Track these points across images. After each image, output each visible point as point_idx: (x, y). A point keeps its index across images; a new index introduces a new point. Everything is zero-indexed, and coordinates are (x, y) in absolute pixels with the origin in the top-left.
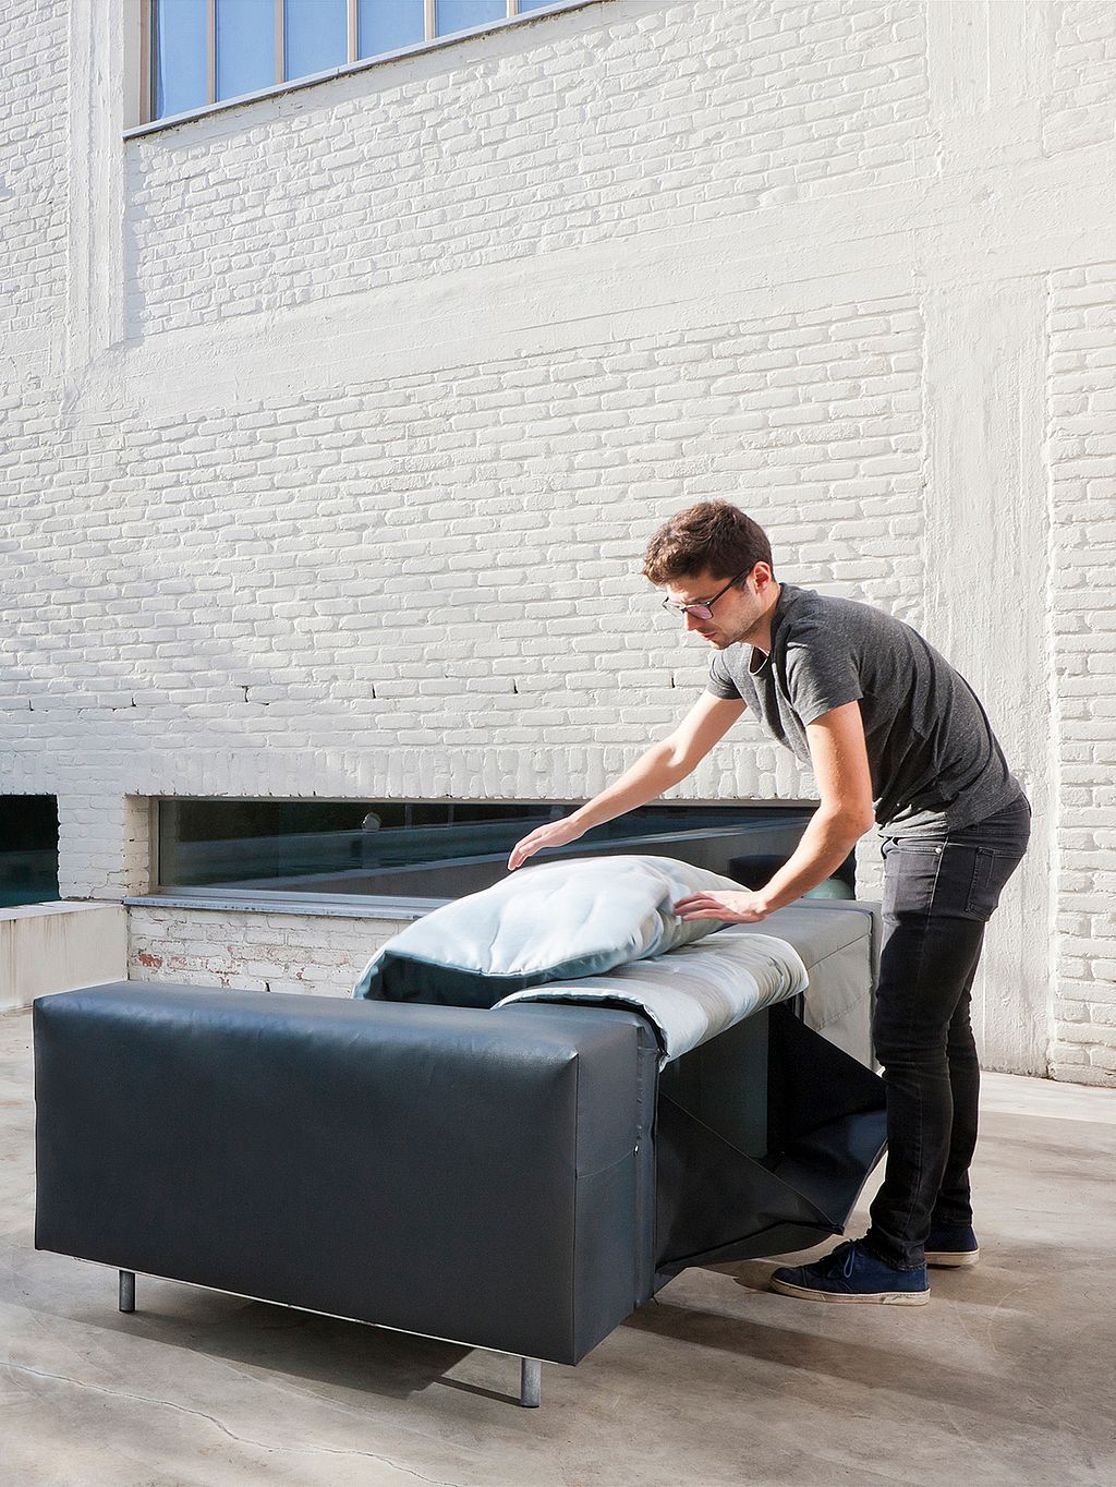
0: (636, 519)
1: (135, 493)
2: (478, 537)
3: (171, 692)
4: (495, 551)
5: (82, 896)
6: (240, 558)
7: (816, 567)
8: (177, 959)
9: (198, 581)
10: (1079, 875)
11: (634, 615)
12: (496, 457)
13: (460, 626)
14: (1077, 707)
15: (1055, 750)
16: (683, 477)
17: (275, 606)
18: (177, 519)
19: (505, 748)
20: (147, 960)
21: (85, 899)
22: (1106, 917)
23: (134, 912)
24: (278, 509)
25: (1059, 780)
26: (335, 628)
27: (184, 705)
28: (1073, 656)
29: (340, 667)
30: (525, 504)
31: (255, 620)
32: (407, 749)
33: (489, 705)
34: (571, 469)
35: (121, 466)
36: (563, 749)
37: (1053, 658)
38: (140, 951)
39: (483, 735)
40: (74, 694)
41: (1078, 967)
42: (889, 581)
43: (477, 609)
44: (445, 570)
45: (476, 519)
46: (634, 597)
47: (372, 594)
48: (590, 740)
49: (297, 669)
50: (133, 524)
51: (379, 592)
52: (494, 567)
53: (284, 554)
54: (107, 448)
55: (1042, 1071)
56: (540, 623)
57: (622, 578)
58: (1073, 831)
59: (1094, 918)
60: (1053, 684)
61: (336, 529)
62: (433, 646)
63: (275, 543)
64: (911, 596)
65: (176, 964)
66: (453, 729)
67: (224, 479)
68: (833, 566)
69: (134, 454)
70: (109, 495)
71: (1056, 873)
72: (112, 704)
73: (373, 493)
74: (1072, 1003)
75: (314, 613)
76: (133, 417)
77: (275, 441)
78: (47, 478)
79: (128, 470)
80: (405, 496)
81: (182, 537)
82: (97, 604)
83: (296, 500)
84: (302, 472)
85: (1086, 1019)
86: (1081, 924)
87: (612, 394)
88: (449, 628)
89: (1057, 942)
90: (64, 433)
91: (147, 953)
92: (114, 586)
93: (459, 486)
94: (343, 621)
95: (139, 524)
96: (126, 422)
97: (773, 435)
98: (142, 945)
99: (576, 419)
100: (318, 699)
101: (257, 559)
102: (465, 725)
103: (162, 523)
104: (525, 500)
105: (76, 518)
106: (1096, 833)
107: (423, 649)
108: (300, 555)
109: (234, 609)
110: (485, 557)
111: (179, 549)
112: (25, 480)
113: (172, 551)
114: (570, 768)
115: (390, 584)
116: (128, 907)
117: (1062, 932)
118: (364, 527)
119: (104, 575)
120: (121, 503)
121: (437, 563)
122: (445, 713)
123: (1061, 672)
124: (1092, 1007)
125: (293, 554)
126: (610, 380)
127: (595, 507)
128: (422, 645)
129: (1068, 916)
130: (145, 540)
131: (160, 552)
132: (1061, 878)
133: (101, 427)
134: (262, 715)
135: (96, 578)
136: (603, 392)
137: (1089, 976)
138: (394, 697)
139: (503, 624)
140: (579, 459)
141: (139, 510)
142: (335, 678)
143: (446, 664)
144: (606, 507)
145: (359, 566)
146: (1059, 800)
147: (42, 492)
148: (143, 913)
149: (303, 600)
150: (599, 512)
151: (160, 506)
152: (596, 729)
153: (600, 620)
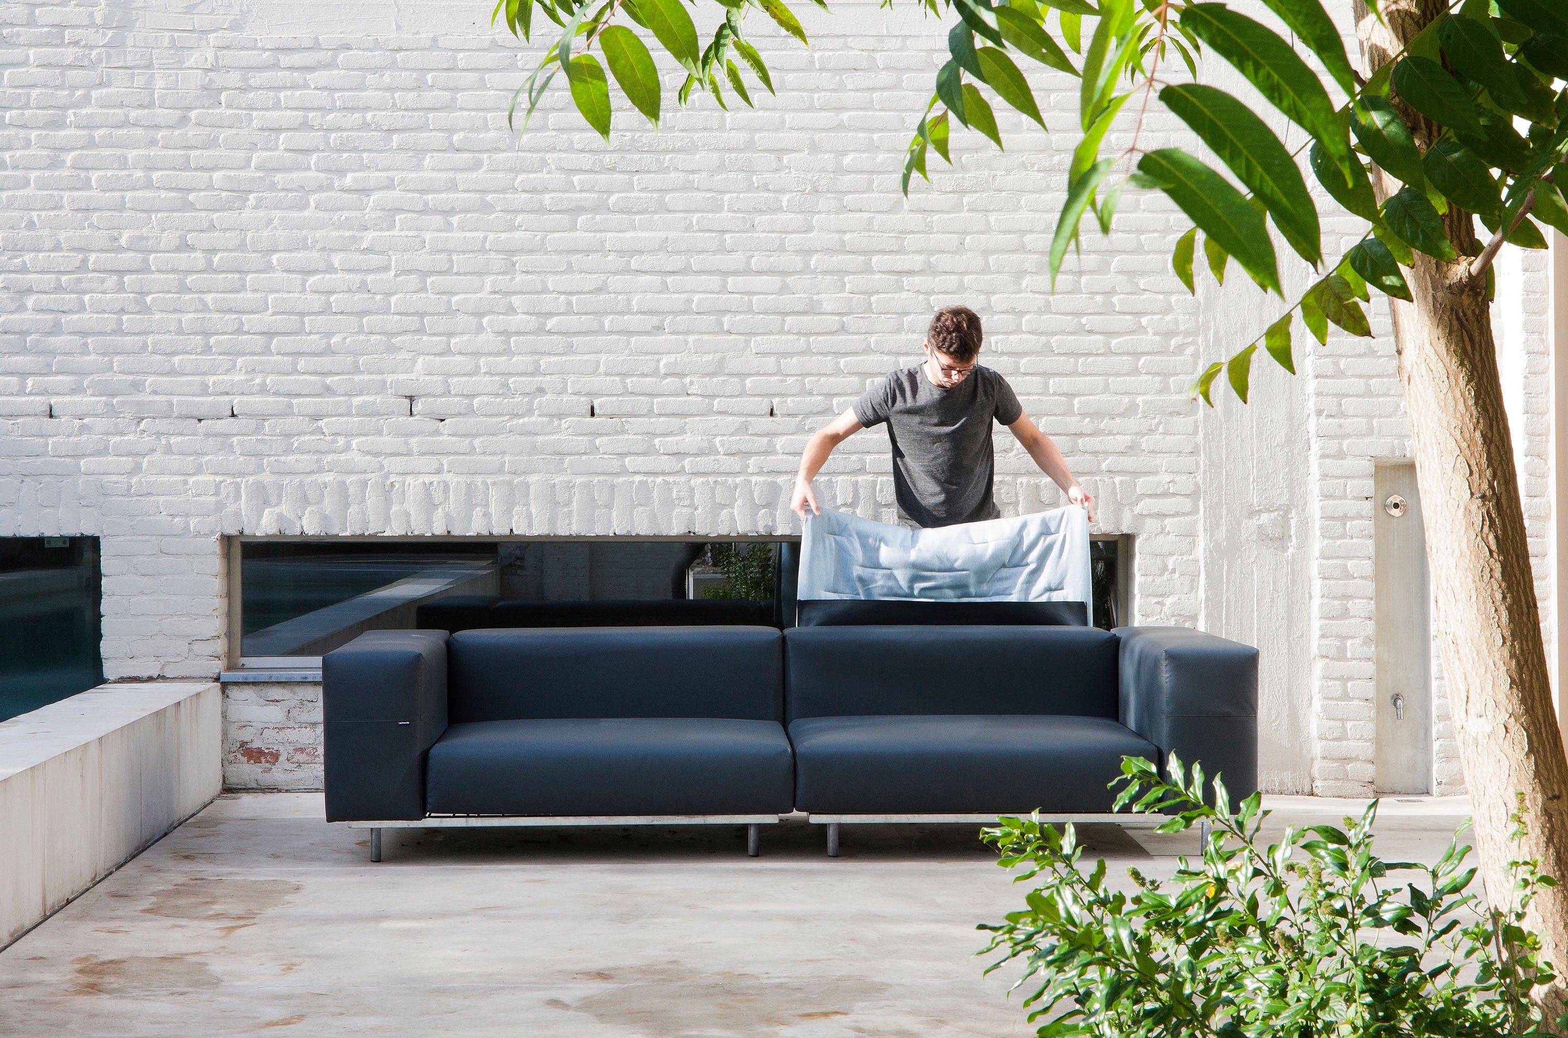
0: (913, 232)
1: (234, 131)
2: (727, 236)
3: (295, 401)
4: (748, 254)
5: (145, 674)
6: (403, 234)
7: (1099, 298)
8: (302, 750)
9: (337, 259)
10: (1336, 602)
11: (910, 336)
12: (750, 146)
13: (705, 337)
14: (1333, 446)
15: (1314, 486)
16: (964, 192)
17: (454, 299)
18: (302, 174)
19: (761, 479)
20: (254, 755)
21: (150, 679)
22: (1358, 641)
23: (234, 692)
24: (460, 176)
25: (1317, 514)
26: (541, 330)
27: (316, 417)
28: (1329, 399)
29: (548, 378)
30: (785, 204)
31: (425, 314)
32: (637, 478)
33: (743, 429)
34: (840, 170)
35: (211, 93)
36: (830, 481)
37: (1312, 401)
38: (243, 744)
39: (734, 463)
40: (130, 398)
41: (1336, 688)
42: (1168, 318)
43: (726, 319)
44: (686, 270)
45: (726, 215)
46: (910, 318)
47: (591, 292)
48: (861, 471)
49: (487, 378)
50: (232, 173)
51: (600, 290)
52: (747, 272)
53: (469, 234)
54: (187, 64)
55: (1307, 789)
56: (803, 339)
57: (896, 296)
58: (1331, 562)
59: (1349, 643)
60: (1312, 425)
61: (542, 210)
62: (672, 358)
63: (455, 220)
64: (1187, 333)
65: (301, 757)
66: (696, 455)
67: (378, 129)
68: (1115, 299)
69: (234, 78)
70: (191, 132)
71: (1316, 602)
72: (196, 413)
73: (592, 171)
74: (1332, 723)
75: (511, 310)
76: (231, 28)
77: (455, 89)
78: (79, 93)
79: (223, 97)
80: (635, 178)
81: (312, 199)
82: (172, 276)
83: (485, 168)
84: (492, 134)
85: (1343, 737)
86: (1339, 648)
87: (886, 94)
88: (691, 338)
89: (1319, 666)
90: (110, 33)
91: (255, 745)
92: (199, 254)
93: (704, 175)
94: (551, 323)
95: (242, 174)
96: (220, 34)
97: (1056, 159)
98: (246, 735)
99: (845, 116)
100: (517, 416)
101: (428, 236)
102: (713, 450)
103: (278, 177)
104: (785, 199)
105: (132, 154)
106: (1350, 563)
107: (658, 361)
108: (491, 236)
109: (393, 299)
110: (736, 260)
111: (306, 213)
112: (38, 91)
113: (295, 214)
114: (839, 502)
115: (616, 282)
116: (225, 686)
117: (1323, 657)
118: (579, 210)
119: (183, 238)
120: (212, 143)
121: (677, 262)
122: (687, 438)
123: (1319, 413)
124: (1349, 725)
125: (481, 235)
126: (885, 77)
127: (866, 215)
128: (656, 357)
129: (1327, 641)
130: (251, 196)
131: (278, 214)
132: (1322, 606)
133: (176, 35)
134: (437, 433)
135: (170, 238)
136: (874, 89)
137: (1346, 696)
138: (620, 416)
139: (759, 338)
140: (848, 160)
141: (241, 154)
142: (541, 391)
143: (687, 380)
144: (879, 216)
145: (574, 258)
146: (1318, 533)
147: (70, 112)
148: (248, 693)
149: (495, 292)
150: (870, 220)
151: (276, 153)
152: (868, 458)
153: (873, 339)
